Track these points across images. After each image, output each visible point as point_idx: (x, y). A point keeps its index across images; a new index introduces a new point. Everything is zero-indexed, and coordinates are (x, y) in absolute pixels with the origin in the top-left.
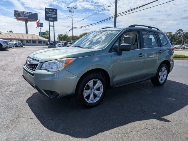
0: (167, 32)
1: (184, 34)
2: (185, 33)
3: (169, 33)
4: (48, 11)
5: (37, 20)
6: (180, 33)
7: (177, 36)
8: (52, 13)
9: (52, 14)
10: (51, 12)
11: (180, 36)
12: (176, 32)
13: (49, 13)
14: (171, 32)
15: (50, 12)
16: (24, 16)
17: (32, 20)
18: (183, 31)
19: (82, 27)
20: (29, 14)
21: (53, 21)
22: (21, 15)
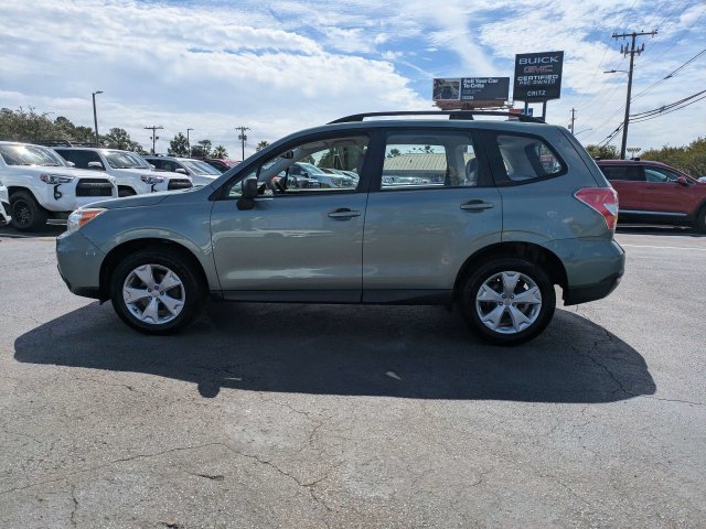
4: (528, 65)
5: (506, 103)
8: (542, 68)
9: (540, 74)
10: (538, 65)
13: (529, 71)
15: (531, 69)
16: (462, 95)
17: (487, 102)
19: (663, 109)
20: (479, 86)
21: (543, 99)
22: (454, 91)
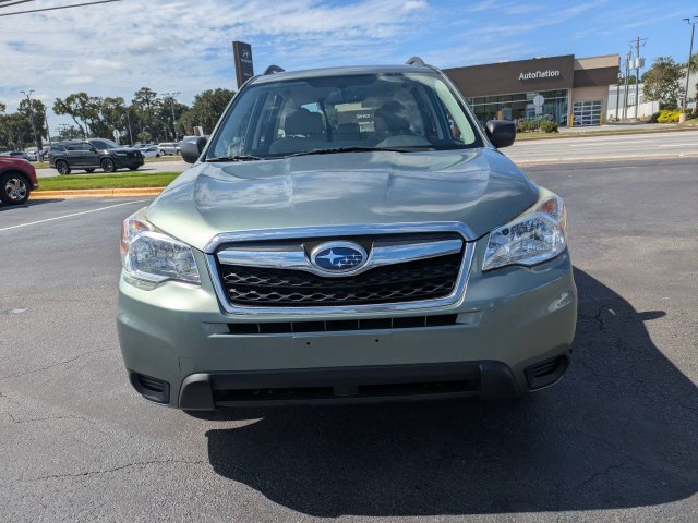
0: (104, 98)
1: (161, 105)
2: (163, 102)
3: (113, 101)
6: (148, 101)
7: (141, 111)
11: (150, 112)
12: (134, 97)
14: (118, 98)
18: (155, 94)
